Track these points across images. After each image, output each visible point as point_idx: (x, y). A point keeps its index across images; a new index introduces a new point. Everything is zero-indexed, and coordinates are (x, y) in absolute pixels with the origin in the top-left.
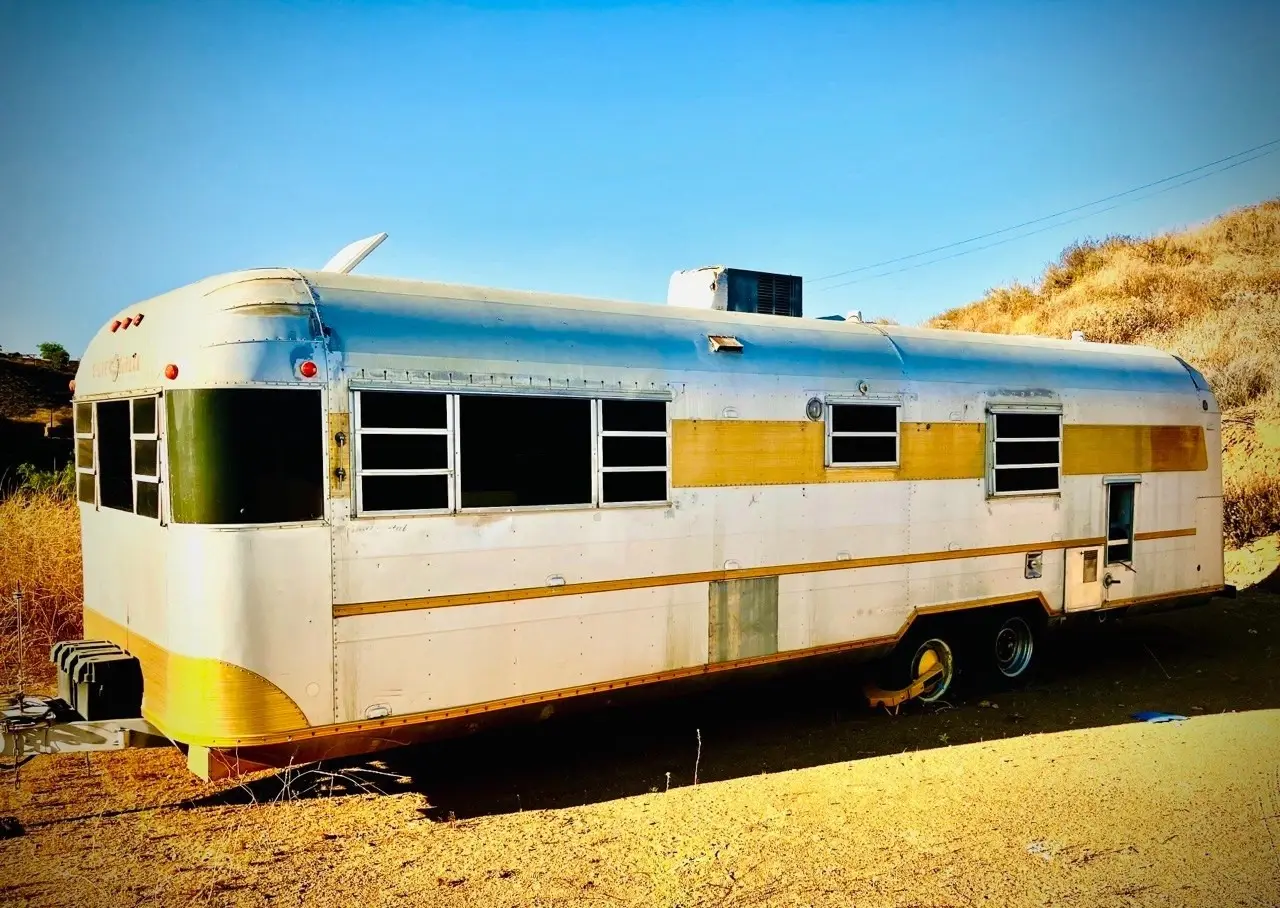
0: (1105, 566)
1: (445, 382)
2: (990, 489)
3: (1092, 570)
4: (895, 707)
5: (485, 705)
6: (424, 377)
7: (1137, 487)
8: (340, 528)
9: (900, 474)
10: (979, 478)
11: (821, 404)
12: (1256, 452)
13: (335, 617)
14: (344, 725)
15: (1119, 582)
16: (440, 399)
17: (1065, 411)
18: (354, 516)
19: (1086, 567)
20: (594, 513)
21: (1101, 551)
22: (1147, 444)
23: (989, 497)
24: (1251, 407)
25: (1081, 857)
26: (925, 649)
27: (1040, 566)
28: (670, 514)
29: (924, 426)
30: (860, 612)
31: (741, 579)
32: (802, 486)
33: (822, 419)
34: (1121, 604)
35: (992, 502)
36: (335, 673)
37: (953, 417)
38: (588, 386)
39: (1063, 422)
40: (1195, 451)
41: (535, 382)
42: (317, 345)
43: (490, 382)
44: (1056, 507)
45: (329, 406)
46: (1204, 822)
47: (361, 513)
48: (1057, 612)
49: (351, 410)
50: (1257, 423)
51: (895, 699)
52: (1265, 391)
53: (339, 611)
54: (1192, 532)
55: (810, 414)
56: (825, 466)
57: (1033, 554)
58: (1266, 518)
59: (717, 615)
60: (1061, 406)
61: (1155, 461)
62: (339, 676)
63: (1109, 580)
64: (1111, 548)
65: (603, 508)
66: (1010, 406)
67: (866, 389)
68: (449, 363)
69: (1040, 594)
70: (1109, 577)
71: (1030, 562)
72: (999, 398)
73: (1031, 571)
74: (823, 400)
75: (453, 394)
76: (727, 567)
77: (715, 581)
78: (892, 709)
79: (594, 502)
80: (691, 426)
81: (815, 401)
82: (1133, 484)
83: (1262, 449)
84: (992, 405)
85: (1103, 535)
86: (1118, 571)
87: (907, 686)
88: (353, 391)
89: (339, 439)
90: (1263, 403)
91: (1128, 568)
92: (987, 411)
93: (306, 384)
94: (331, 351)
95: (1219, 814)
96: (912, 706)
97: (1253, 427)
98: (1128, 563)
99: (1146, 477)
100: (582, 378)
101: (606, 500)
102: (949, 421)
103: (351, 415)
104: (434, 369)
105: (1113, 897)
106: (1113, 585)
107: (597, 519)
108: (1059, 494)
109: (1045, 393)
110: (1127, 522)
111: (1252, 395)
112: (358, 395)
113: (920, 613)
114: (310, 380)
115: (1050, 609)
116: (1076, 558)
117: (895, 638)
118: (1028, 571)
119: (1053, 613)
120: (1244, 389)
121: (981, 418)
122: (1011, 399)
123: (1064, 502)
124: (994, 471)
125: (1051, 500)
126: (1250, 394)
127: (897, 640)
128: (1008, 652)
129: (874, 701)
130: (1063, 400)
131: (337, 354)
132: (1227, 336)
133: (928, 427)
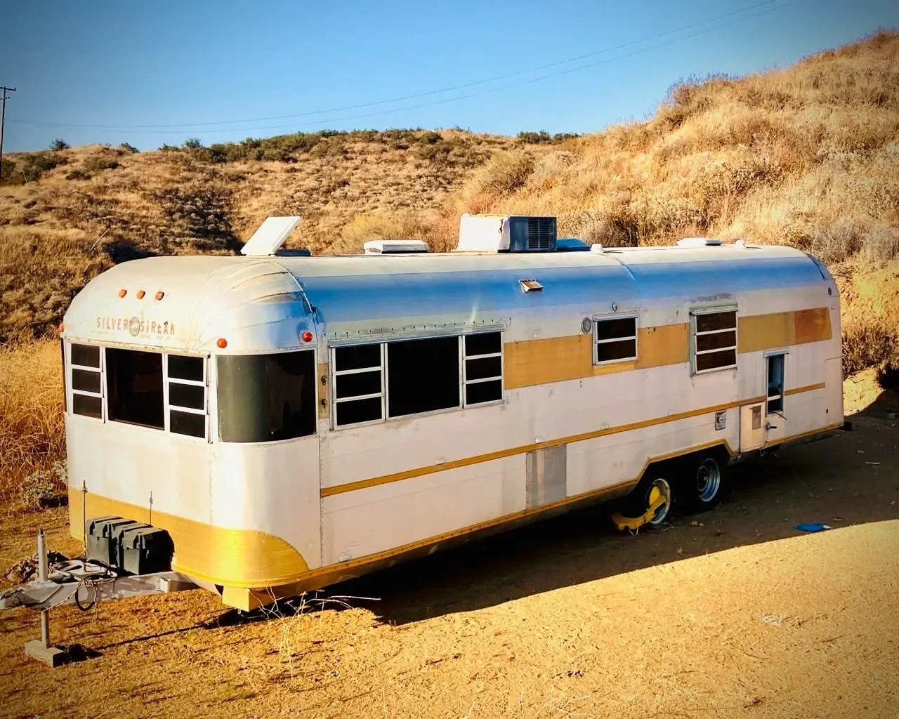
0: (766, 416)
1: (380, 335)
2: (694, 369)
3: (758, 419)
4: (636, 530)
5: (402, 548)
6: (368, 333)
7: (786, 356)
8: (325, 438)
9: (637, 365)
10: (685, 362)
11: (590, 322)
12: (854, 301)
13: (322, 497)
14: (327, 568)
15: (775, 427)
16: (376, 347)
17: (740, 308)
18: (332, 430)
19: (754, 418)
20: (462, 412)
21: (763, 406)
22: (792, 325)
23: (693, 374)
24: (849, 263)
25: (797, 623)
26: (653, 486)
27: (724, 420)
28: (503, 408)
29: (652, 330)
30: (615, 465)
31: (544, 448)
32: (580, 380)
33: (591, 332)
34: (777, 443)
35: (694, 378)
36: (321, 534)
37: (670, 321)
38: (456, 327)
39: (738, 315)
40: (824, 325)
41: (428, 328)
42: (309, 320)
43: (403, 332)
44: (734, 377)
45: (318, 360)
46: (860, 597)
47: (337, 428)
48: (735, 452)
49: (330, 361)
50: (855, 276)
51: (635, 523)
52: (859, 250)
53: (324, 493)
54: (822, 386)
55: (584, 329)
56: (593, 365)
57: (719, 412)
58: (864, 356)
59: (531, 475)
60: (736, 305)
61: (797, 336)
62: (324, 536)
63: (769, 426)
64: (770, 402)
65: (467, 409)
66: (704, 308)
67: (616, 308)
68: (380, 323)
69: (725, 440)
70: (768, 424)
71: (718, 418)
72: (698, 304)
73: (719, 424)
74: (591, 319)
75: (384, 343)
76: (537, 441)
77: (530, 452)
78: (634, 531)
79: (461, 405)
80: (515, 345)
81: (587, 319)
82: (783, 355)
83: (859, 299)
84: (694, 309)
85: (764, 394)
86: (774, 419)
87: (643, 513)
88: (331, 348)
89: (323, 380)
90: (858, 260)
91: (781, 416)
92: (690, 314)
93: (305, 347)
94: (318, 323)
95: (868, 592)
96: (647, 528)
97: (851, 280)
98: (780, 413)
99: (792, 349)
100: (453, 322)
101: (468, 403)
102: (667, 324)
103: (330, 364)
104: (372, 328)
105: (821, 644)
106: (771, 429)
107: (463, 416)
108: (736, 368)
109: (727, 296)
110: (779, 382)
111: (850, 253)
112: (334, 350)
113: (652, 462)
114: (308, 343)
115: (731, 451)
116: (747, 412)
117: (636, 481)
118: (717, 424)
119: (733, 453)
120: (843, 247)
121: (686, 319)
122: (704, 304)
123: (738, 373)
124: (696, 356)
125: (731, 372)
126: (848, 253)
127: (637, 482)
128: (703, 484)
129: (621, 526)
130: (738, 300)
131: (321, 324)
132: (824, 192)
133: (655, 329)
